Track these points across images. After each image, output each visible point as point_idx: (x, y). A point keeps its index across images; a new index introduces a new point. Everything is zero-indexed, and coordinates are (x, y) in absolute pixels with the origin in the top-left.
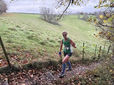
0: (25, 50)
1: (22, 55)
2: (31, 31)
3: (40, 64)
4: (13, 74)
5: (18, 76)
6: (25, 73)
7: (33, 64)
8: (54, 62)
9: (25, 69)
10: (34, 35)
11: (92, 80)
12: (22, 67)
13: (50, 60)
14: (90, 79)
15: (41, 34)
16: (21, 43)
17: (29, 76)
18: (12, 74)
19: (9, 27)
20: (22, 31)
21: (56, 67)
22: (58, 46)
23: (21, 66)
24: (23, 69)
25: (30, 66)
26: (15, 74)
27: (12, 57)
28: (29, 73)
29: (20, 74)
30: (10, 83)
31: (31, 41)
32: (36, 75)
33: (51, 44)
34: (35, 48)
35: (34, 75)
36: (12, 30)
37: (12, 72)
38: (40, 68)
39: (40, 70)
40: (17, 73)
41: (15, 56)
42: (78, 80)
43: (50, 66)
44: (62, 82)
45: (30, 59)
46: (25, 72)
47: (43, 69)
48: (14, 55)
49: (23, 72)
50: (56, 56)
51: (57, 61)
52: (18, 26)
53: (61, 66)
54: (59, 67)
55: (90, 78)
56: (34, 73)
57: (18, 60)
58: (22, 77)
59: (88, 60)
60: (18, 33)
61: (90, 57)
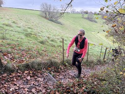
0: (22, 48)
1: (18, 54)
2: (29, 28)
3: (39, 64)
4: (5, 75)
5: (11, 78)
6: (20, 75)
7: (30, 64)
8: (55, 63)
9: (20, 70)
10: (33, 33)
11: (98, 84)
12: (17, 67)
13: (51, 60)
14: (95, 83)
15: (41, 33)
16: (17, 41)
17: (24, 78)
18: (3, 75)
19: (4, 22)
20: (19, 28)
21: (57, 69)
22: (60, 46)
23: (15, 66)
24: (17, 70)
25: (27, 67)
26: (8, 75)
27: (6, 55)
28: (25, 74)
29: (14, 75)
30: (1, 86)
31: (29, 39)
32: (33, 77)
33: (52, 44)
34: (33, 47)
35: (31, 76)
36: (7, 26)
37: (4, 72)
38: (39, 69)
39: (39, 71)
40: (11, 75)
41: (9, 55)
42: (83, 84)
43: (50, 68)
44: (64, 86)
45: (27, 59)
46: (20, 73)
47: (43, 70)
48: (8, 53)
49: (18, 73)
50: (57, 57)
51: (59, 62)
52: (14, 22)
53: (63, 68)
54: (61, 69)
55: (95, 81)
56: (31, 75)
57: (12, 60)
58: (17, 79)
59: (92, 62)
60: (14, 29)
61: (95, 59)
